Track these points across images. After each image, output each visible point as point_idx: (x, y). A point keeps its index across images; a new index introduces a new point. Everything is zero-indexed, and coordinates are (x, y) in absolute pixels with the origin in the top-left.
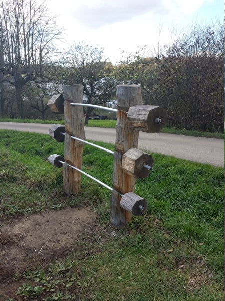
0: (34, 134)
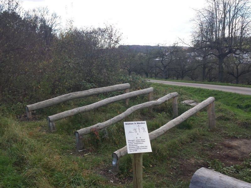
0: (235, 94)
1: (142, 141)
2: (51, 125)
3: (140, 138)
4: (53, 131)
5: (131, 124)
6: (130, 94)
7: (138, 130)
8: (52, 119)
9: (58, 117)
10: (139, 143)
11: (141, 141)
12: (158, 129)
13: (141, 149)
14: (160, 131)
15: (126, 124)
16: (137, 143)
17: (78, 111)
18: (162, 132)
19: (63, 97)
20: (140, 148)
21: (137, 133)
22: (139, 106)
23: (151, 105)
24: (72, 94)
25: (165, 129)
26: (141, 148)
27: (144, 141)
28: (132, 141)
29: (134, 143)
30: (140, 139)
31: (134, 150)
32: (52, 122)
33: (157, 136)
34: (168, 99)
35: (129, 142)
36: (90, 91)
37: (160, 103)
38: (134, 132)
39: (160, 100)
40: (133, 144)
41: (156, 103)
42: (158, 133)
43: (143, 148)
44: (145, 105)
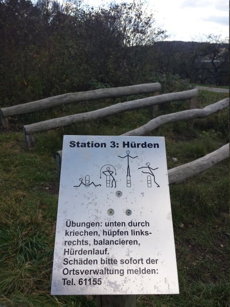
1: (137, 229)
2: (28, 140)
3: (129, 212)
4: (30, 149)
5: (97, 145)
6: (159, 98)
7: (121, 176)
8: (29, 130)
9: (40, 127)
10: (117, 238)
11: (129, 229)
12: (202, 159)
13: (122, 273)
14: (205, 163)
15: (73, 144)
16: (110, 238)
17: (71, 121)
18: (208, 164)
19: (56, 99)
20: (119, 267)
21: (115, 190)
22: (171, 116)
23: (191, 115)
24: (70, 95)
25: (215, 159)
26: (125, 267)
27: (144, 229)
28: (83, 229)
29: (90, 239)
30: (127, 219)
31: (84, 276)
32: (28, 134)
33: (198, 171)
34: (222, 107)
35: (71, 229)
36: (98, 93)
37: (208, 114)
38: (103, 182)
39: (208, 109)
40: (87, 243)
41: (201, 113)
42: (201, 166)
43: (133, 266)
44: (180, 115)
